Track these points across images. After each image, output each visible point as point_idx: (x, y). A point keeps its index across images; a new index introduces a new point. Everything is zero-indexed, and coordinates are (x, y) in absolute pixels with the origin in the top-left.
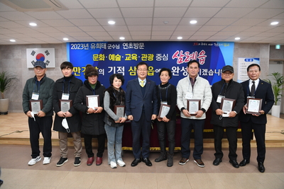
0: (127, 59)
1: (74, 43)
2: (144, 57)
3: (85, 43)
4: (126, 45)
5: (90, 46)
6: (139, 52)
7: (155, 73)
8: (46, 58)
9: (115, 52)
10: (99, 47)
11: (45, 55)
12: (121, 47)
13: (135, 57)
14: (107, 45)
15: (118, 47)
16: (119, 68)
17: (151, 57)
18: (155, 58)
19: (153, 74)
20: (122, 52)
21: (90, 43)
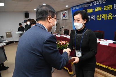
0: (96, 11)
1: (73, 7)
2: (106, 8)
3: (77, 6)
4: (95, 2)
5: (79, 7)
6: (103, 5)
7: (113, 17)
8: (66, 15)
9: (89, 8)
10: (83, 6)
11: (65, 14)
12: (93, 4)
13: (100, 9)
14: (86, 5)
15: (91, 5)
16: (92, 16)
17: (110, 7)
18: (113, 7)
19: (112, 18)
20: (93, 7)
21: (79, 5)
